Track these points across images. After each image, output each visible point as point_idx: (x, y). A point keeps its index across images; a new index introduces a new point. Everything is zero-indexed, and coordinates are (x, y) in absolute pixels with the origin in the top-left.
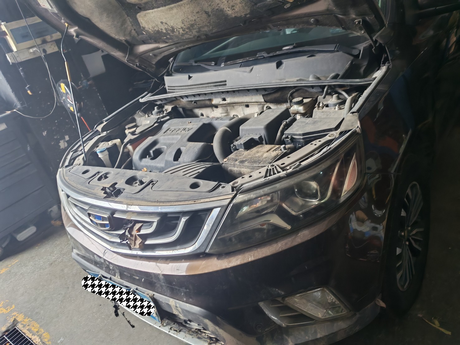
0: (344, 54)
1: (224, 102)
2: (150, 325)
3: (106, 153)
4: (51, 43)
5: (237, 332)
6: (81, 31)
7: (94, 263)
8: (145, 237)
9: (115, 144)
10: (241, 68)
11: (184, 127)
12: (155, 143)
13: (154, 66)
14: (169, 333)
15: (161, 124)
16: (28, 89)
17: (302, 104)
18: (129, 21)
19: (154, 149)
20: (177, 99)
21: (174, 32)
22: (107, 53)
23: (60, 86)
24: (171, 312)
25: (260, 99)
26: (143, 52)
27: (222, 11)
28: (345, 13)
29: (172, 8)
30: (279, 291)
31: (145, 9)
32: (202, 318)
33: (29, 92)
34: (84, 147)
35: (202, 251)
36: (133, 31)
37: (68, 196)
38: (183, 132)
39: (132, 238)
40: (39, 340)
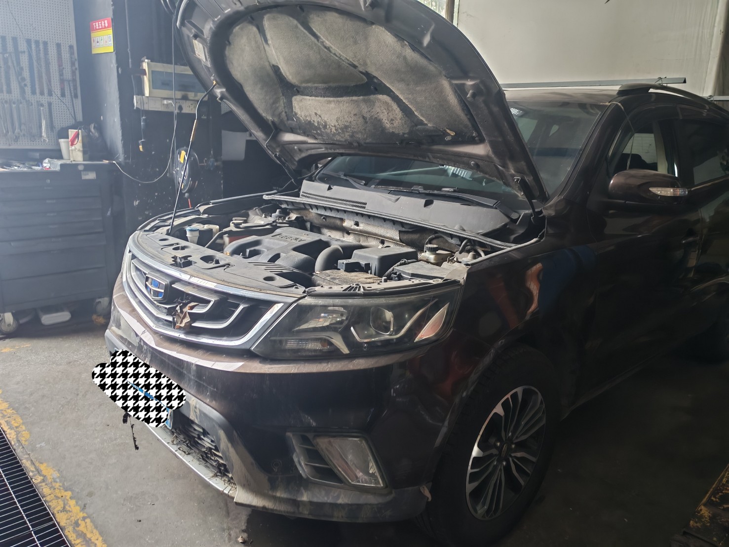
0: (500, 212)
1: (356, 227)
2: (158, 440)
3: (197, 234)
4: (192, 102)
5: (250, 459)
6: (227, 94)
7: (126, 344)
8: (195, 317)
9: (211, 230)
10: (389, 195)
11: (297, 237)
12: (257, 243)
13: (296, 163)
14: (176, 453)
15: (274, 227)
16: (141, 144)
17: (434, 253)
18: (282, 101)
19: (252, 249)
20: (305, 209)
21: (326, 128)
22: (255, 139)
23: (180, 153)
24: (188, 416)
25: (396, 235)
26: (287, 142)
27: (380, 121)
28: (504, 166)
29: (330, 102)
30: (311, 421)
31: (303, 94)
32: (217, 427)
33: (141, 147)
34: (173, 221)
35: (247, 347)
36: (283, 113)
37: (134, 257)
38: (293, 241)
39: (181, 315)
40: (15, 437)
